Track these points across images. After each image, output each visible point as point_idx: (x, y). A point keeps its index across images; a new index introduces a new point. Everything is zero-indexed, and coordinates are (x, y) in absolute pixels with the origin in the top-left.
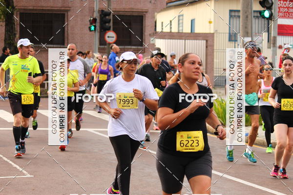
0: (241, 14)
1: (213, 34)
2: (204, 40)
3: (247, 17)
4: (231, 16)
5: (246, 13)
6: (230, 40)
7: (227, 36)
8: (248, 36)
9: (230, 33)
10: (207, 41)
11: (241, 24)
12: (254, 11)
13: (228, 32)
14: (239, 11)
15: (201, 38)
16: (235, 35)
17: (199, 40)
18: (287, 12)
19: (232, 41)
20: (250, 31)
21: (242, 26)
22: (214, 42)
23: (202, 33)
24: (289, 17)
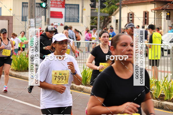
0: (28, 5)
1: (13, 16)
2: (7, 20)
3: (32, 7)
4: (23, 6)
5: (31, 4)
6: (23, 20)
7: (21, 18)
8: (32, 18)
9: (22, 16)
10: (8, 21)
11: (29, 11)
12: (37, 3)
13: (21, 15)
14: (27, 3)
15: (5, 19)
16: (26, 17)
17: (4, 20)
18: (56, 4)
19: (24, 21)
20: (34, 15)
21: (29, 12)
22: (13, 22)
23: (6, 16)
24: (57, 7)
